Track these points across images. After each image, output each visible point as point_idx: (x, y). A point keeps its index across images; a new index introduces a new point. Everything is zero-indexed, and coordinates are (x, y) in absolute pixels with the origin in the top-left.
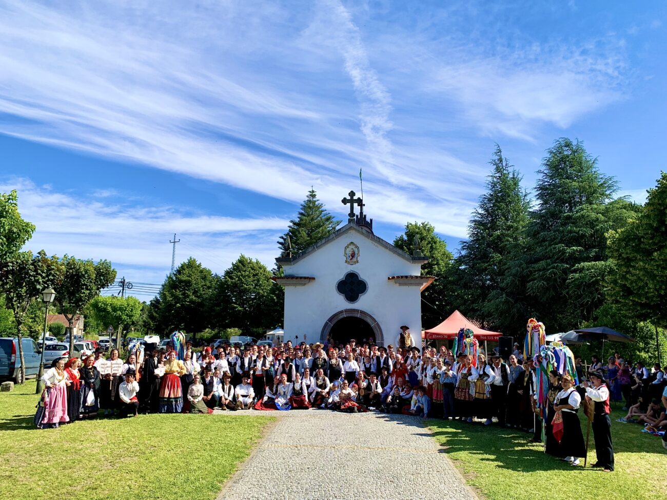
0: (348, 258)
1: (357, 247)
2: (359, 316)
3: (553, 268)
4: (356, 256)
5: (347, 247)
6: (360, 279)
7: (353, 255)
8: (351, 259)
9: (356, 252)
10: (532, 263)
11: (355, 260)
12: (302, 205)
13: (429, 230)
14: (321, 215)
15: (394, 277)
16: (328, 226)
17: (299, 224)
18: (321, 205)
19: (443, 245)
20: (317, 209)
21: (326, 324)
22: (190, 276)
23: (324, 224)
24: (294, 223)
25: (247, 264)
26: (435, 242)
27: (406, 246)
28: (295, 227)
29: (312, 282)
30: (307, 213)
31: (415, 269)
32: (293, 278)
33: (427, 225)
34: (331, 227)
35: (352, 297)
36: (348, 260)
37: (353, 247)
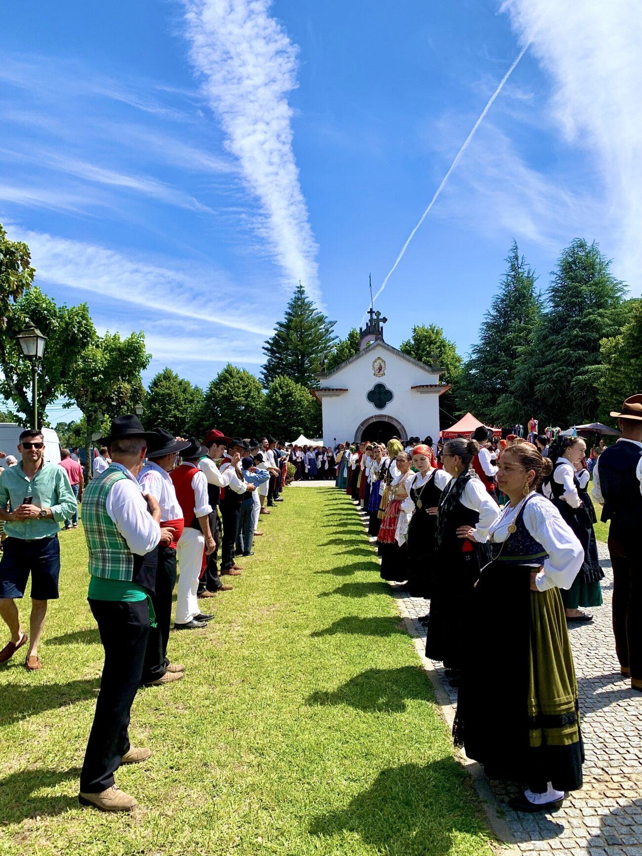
0: (376, 370)
1: (383, 361)
2: (386, 420)
3: (559, 371)
4: (383, 369)
5: (375, 361)
7: (380, 369)
8: (379, 372)
9: (383, 366)
10: (540, 366)
11: (382, 372)
12: (288, 303)
13: (437, 333)
14: (311, 315)
15: (416, 387)
16: (321, 327)
17: (287, 327)
18: (311, 304)
19: (453, 348)
20: (307, 308)
21: (359, 428)
22: (169, 388)
23: (316, 325)
24: (281, 325)
25: (234, 374)
26: (444, 346)
27: (414, 352)
28: (283, 329)
29: (346, 394)
30: (296, 313)
31: (434, 379)
32: (329, 390)
33: (434, 327)
34: (324, 328)
35: (380, 405)
36: (376, 373)
37: (380, 361)
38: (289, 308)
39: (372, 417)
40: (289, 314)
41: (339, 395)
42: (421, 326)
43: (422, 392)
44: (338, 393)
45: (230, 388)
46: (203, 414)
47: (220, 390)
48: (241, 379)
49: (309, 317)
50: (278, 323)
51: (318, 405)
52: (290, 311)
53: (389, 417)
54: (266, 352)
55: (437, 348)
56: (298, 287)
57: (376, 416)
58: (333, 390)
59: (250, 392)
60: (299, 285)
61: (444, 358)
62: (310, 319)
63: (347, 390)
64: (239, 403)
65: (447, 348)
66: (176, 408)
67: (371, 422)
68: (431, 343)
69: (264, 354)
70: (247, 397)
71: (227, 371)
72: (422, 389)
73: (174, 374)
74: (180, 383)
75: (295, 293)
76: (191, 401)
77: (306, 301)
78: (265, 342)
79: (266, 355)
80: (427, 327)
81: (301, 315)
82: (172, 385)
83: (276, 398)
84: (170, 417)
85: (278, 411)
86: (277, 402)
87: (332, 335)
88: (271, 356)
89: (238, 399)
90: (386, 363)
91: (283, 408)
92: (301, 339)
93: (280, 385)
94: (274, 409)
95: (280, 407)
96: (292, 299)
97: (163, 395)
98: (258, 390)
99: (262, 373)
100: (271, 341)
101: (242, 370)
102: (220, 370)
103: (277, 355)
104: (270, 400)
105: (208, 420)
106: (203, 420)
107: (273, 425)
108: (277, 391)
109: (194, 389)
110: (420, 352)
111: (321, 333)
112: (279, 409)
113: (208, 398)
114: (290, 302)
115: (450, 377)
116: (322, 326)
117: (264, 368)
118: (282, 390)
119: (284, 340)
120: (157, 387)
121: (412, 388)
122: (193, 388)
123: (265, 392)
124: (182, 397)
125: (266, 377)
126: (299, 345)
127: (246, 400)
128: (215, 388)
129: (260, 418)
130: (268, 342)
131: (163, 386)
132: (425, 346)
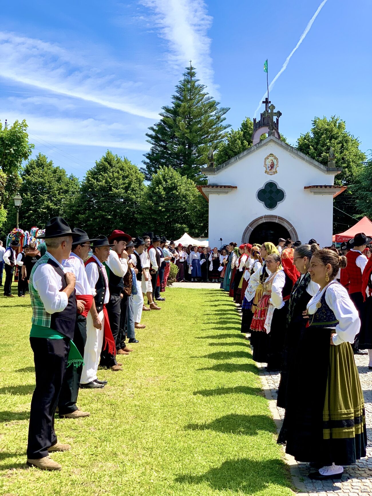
0: (268, 168)
1: (276, 158)
2: (277, 221)
4: (275, 167)
5: (267, 158)
6: (278, 188)
7: (272, 166)
8: (270, 170)
9: (275, 163)
11: (274, 170)
12: (177, 86)
13: (340, 127)
14: (201, 100)
15: (310, 187)
16: (211, 114)
17: (175, 113)
18: (202, 87)
19: (356, 144)
20: (196, 92)
21: (247, 228)
22: (42, 177)
23: (206, 112)
24: (168, 110)
25: (114, 163)
26: (347, 141)
27: (313, 146)
28: (169, 115)
29: (234, 191)
30: (185, 97)
31: (330, 179)
32: (217, 186)
33: (337, 120)
34: (215, 115)
35: (271, 204)
36: (268, 171)
37: (272, 158)
38: (177, 91)
39: (261, 218)
40: (177, 98)
41: (227, 193)
42: (322, 118)
43: (315, 193)
44: (226, 190)
45: (108, 179)
46: (79, 207)
47: (98, 180)
48: (121, 170)
49: (198, 102)
50: (164, 108)
51: (204, 202)
52: (178, 95)
53: (280, 218)
54: (150, 139)
55: (338, 143)
56: (188, 69)
57: (266, 217)
58: (221, 187)
59: (130, 184)
60: (189, 66)
61: (345, 155)
62: (199, 104)
63: (236, 187)
64: (118, 196)
65: (350, 144)
66: (49, 198)
67: (260, 222)
68: (332, 137)
69: (147, 141)
70: (126, 189)
71: (106, 160)
72: (316, 190)
73: (48, 161)
74: (55, 172)
75: (184, 75)
76: (66, 192)
77: (196, 84)
78: (149, 128)
79: (150, 142)
80: (329, 119)
81: (191, 99)
82: (46, 173)
83: (159, 191)
84: (43, 209)
85: (161, 206)
86: (160, 196)
87: (224, 124)
88: (155, 144)
89: (117, 191)
90: (279, 160)
91: (166, 202)
92: (189, 126)
93: (164, 177)
94: (157, 204)
95: (163, 201)
96: (180, 81)
97: (35, 184)
98: (140, 182)
99: (145, 163)
100: (155, 128)
101: (123, 159)
102: (99, 158)
103: (162, 143)
104: (152, 194)
105: (84, 213)
106: (78, 212)
107: (155, 220)
108: (161, 183)
109: (70, 178)
110: (319, 146)
111: (212, 121)
112: (162, 204)
113: (85, 189)
114: (179, 84)
115: (352, 175)
116: (213, 113)
117: (147, 158)
118: (166, 182)
119: (170, 127)
120: (29, 175)
121: (305, 188)
122: (68, 176)
123: (147, 184)
124: (56, 186)
125: (148, 167)
126: (187, 133)
127: (126, 192)
128: (93, 178)
129: (141, 213)
130: (152, 129)
131: (36, 174)
132: (325, 140)
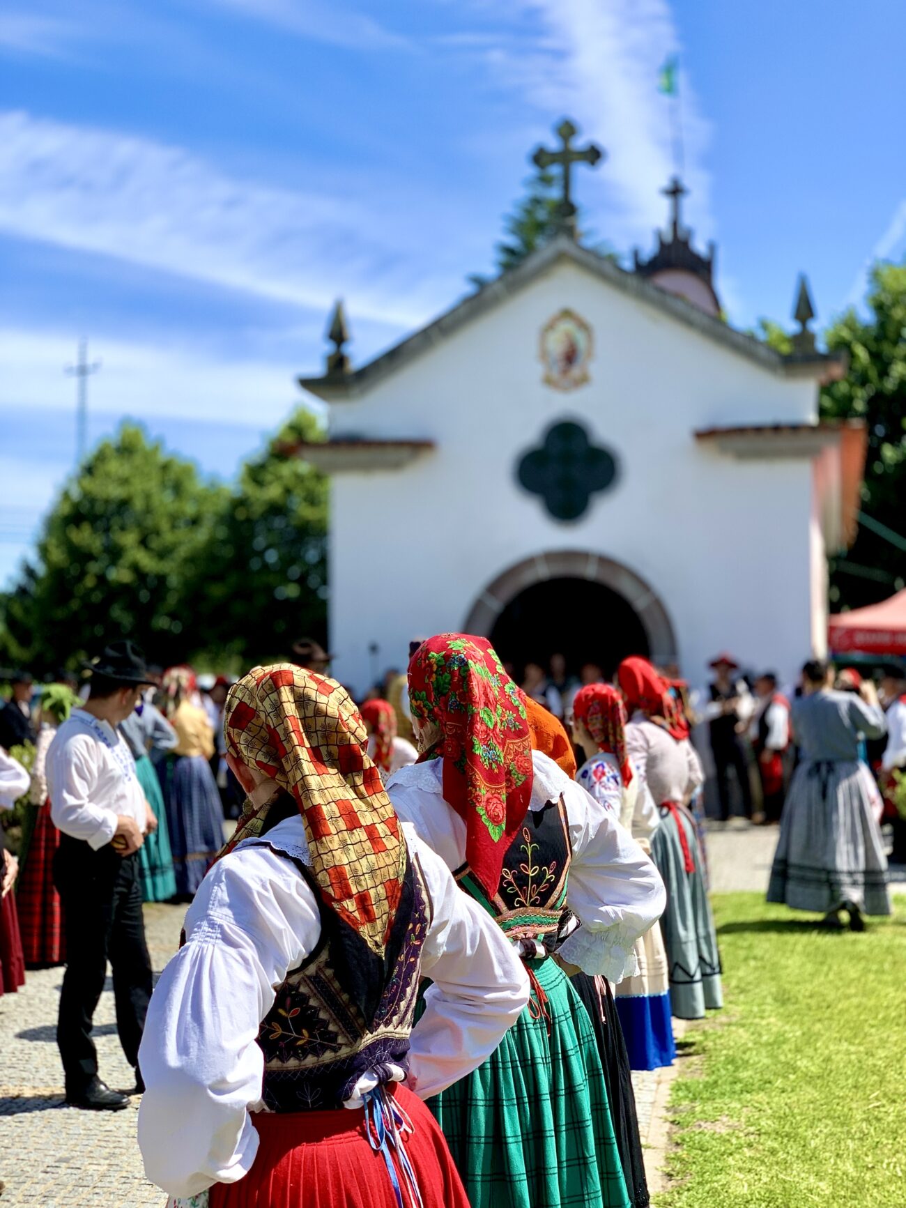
0: (552, 365)
1: (583, 326)
2: (593, 573)
4: (581, 357)
5: (550, 327)
6: (594, 444)
7: (570, 357)
8: (564, 371)
9: (582, 345)
11: (576, 372)
15: (712, 432)
21: (480, 603)
29: (426, 460)
32: (362, 444)
35: (567, 506)
36: (555, 374)
37: (570, 326)
43: (742, 455)
44: (392, 454)
53: (605, 561)
57: (551, 557)
58: (376, 444)
63: (433, 444)
67: (529, 577)
82: (139, 472)
90: (595, 333)
97: (106, 502)
106: (209, 578)
113: (232, 512)
120: (95, 478)
121: (698, 436)
124: (164, 507)
131: (112, 475)
